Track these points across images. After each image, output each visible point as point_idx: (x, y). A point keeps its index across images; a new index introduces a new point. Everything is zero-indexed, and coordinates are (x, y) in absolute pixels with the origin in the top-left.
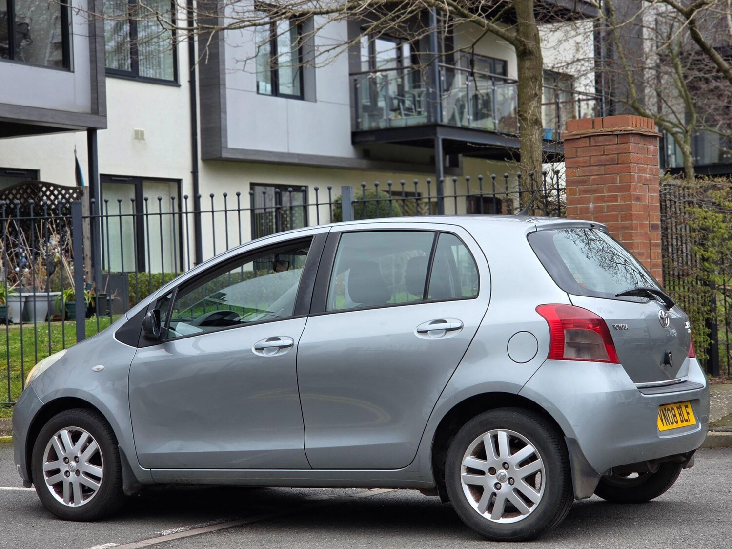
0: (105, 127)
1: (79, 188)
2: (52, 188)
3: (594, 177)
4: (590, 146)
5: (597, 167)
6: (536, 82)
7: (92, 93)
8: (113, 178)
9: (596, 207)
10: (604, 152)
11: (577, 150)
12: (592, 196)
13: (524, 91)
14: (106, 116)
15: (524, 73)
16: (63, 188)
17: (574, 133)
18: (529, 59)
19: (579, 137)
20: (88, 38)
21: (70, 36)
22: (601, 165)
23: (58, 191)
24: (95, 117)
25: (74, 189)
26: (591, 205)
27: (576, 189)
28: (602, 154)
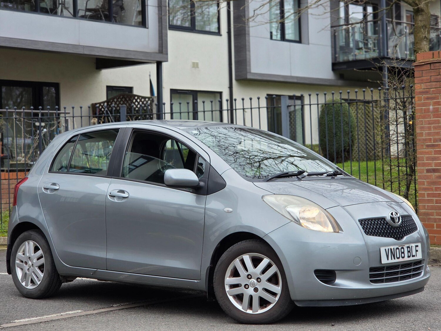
0: (167, 61)
1: (152, 98)
2: (136, 98)
3: (432, 89)
4: (431, 69)
5: (435, 83)
6: (426, 29)
7: (159, 41)
8: (179, 91)
9: (434, 108)
11: (422, 72)
12: (431, 101)
13: (418, 35)
14: (167, 54)
15: (418, 24)
16: (143, 97)
17: (421, 61)
18: (421, 14)
19: (423, 63)
20: (157, 8)
21: (146, 7)
22: (437, 82)
23: (140, 99)
24: (161, 55)
25: (149, 98)
26: (431, 107)
27: (421, 97)
28: (438, 74)
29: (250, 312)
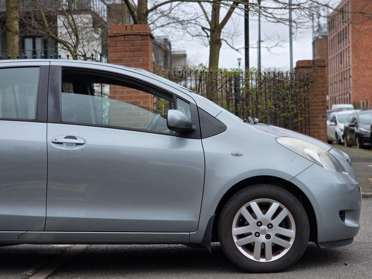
4: (125, 40)
10: (133, 44)
11: (116, 42)
15: (10, 5)
22: (131, 52)
29: (263, 260)
